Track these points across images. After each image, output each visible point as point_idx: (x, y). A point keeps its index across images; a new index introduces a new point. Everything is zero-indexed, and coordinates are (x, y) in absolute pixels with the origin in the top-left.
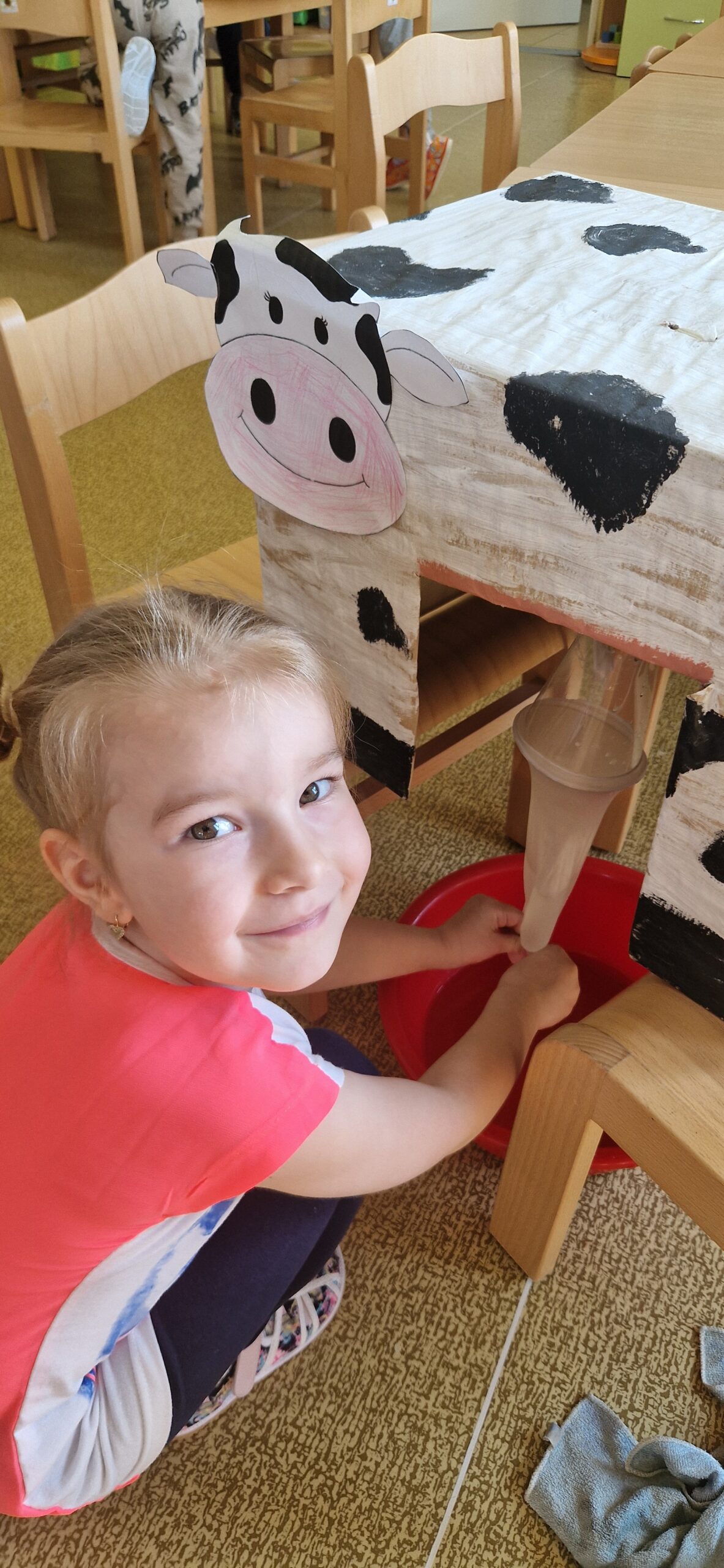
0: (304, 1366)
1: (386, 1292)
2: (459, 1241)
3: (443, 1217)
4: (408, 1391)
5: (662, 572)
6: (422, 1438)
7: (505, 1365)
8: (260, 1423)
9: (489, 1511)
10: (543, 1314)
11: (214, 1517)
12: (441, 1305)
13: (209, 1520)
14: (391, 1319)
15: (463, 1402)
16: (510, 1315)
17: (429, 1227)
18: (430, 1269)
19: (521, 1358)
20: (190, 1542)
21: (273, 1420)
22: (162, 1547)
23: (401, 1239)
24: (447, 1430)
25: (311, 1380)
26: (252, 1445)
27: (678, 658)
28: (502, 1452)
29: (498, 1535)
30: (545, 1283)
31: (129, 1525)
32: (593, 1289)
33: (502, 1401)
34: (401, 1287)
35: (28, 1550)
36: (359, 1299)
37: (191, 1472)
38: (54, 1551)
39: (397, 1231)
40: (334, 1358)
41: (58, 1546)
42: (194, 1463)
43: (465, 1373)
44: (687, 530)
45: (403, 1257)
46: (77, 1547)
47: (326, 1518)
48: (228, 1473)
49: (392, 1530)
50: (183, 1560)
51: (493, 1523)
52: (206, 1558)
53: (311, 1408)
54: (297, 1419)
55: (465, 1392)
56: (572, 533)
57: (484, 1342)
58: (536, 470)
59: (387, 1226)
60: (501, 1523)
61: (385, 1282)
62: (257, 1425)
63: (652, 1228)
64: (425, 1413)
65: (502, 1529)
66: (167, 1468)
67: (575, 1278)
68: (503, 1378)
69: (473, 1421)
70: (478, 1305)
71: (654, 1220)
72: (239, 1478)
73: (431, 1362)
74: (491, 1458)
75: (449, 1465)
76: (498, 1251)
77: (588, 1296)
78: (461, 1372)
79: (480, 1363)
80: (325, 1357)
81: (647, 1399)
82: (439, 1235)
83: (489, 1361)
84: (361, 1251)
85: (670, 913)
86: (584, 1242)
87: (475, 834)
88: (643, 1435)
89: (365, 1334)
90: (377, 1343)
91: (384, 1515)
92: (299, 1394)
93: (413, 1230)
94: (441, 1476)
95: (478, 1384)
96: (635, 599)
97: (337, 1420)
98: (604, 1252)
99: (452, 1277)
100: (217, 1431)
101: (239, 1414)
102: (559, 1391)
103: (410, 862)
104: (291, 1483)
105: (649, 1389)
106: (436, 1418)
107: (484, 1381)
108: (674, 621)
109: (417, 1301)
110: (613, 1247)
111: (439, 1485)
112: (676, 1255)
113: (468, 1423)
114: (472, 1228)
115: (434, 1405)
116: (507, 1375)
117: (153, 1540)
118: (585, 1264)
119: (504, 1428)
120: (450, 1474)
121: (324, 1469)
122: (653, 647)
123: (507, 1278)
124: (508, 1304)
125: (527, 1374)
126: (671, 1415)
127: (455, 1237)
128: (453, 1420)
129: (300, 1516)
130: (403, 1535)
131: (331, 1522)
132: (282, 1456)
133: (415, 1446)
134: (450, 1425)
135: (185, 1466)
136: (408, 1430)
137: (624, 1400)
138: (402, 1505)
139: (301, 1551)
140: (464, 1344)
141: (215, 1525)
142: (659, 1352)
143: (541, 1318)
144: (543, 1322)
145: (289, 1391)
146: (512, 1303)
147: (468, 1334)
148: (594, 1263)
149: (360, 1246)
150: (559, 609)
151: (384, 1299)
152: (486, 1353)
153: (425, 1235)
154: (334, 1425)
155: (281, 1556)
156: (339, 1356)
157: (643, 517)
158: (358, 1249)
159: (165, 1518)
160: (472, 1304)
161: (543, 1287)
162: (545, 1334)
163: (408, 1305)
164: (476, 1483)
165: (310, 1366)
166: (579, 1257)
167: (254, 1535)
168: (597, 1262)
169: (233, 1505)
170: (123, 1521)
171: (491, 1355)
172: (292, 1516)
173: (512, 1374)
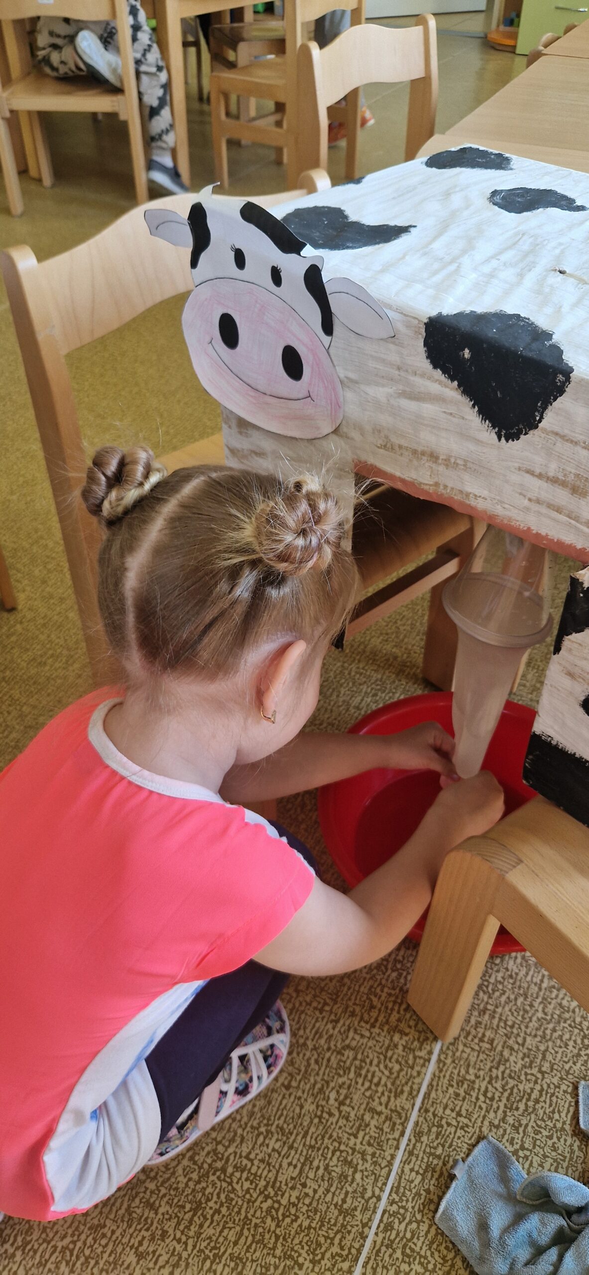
0: (256, 1109)
1: (323, 1050)
2: (383, 1009)
3: (370, 989)
4: (340, 1131)
5: (551, 474)
6: (351, 1170)
7: (419, 1111)
8: (220, 1156)
9: (406, 1230)
10: (450, 1069)
11: (182, 1233)
12: (368, 1061)
13: (178, 1235)
14: (327, 1072)
15: (385, 1142)
16: (424, 1070)
17: (358, 998)
18: (359, 1032)
19: (432, 1106)
20: (163, 1252)
21: (231, 1154)
22: (140, 1256)
23: (336, 1007)
24: (371, 1164)
25: (262, 1122)
26: (214, 1174)
27: (563, 543)
28: (417, 1182)
29: (412, 1250)
30: (453, 1044)
31: (114, 1238)
32: (491, 1050)
33: (416, 1141)
34: (335, 1045)
35: (33, 1257)
36: (301, 1055)
37: (164, 1195)
38: (53, 1259)
39: (331, 999)
40: (281, 1103)
41: (57, 1254)
42: (166, 1188)
43: (386, 1117)
44: (572, 442)
45: (337, 1021)
46: (71, 1255)
47: (274, 1235)
48: (194, 1196)
49: (326, 1245)
50: (157, 1267)
51: (409, 1241)
52: (176, 1265)
53: (262, 1145)
54: (250, 1153)
55: (386, 1133)
56: (478, 442)
57: (402, 1092)
58: (450, 391)
59: (324, 995)
60: (415, 1240)
61: (322, 1041)
62: (218, 1158)
63: (540, 999)
64: (354, 1150)
65: (415, 1245)
66: (145, 1192)
67: (476, 1041)
68: (418, 1122)
69: (393, 1157)
70: (397, 1061)
71: (541, 994)
72: (203, 1201)
73: (359, 1108)
74: (408, 1187)
75: (373, 1192)
76: (414, 1017)
77: (487, 1055)
78: (383, 1117)
79: (399, 1109)
80: (273, 1103)
81: (535, 1140)
82: (366, 1004)
83: (406, 1107)
84: (303, 1016)
85: (556, 747)
86: (484, 1011)
87: (397, 675)
88: (531, 1170)
89: (306, 1084)
90: (316, 1091)
91: (320, 1232)
92: (252, 1133)
93: (345, 999)
94: (367, 1201)
95: (397, 1126)
96: (529, 495)
97: (283, 1153)
98: (500, 1019)
99: (377, 1038)
100: (185, 1162)
101: (203, 1149)
102: (463, 1133)
103: (345, 698)
104: (245, 1205)
105: (537, 1133)
106: (363, 1154)
107: (402, 1124)
108: (560, 513)
109: (348, 1057)
110: (508, 1015)
111: (365, 1209)
112: (559, 1022)
113: (389, 1158)
114: (393, 999)
115: (361, 1143)
116: (421, 1119)
117: (134, 1250)
118: (485, 1029)
119: (419, 1162)
120: (374, 1200)
121: (272, 1193)
122: (544, 534)
123: (421, 1040)
124: (422, 1061)
125: (437, 1119)
126: (554, 1154)
127: (379, 1006)
128: (377, 1155)
129: (252, 1232)
130: (335, 1249)
131: (277, 1237)
132: (237, 1183)
133: (346, 1177)
134: (375, 1159)
135: (159, 1191)
136: (340, 1163)
137: (516, 1140)
138: (335, 1225)
139: (253, 1261)
140: (386, 1094)
141: (184, 1239)
142: (545, 1102)
143: (449, 1073)
144: (450, 1076)
145: (244, 1130)
146: (425, 1060)
147: (389, 1085)
148: (493, 1028)
149: (303, 1012)
150: (468, 502)
151: (321, 1056)
152: (404, 1101)
153: (355, 1004)
154: (280, 1159)
155: (237, 1265)
156: (284, 1102)
157: (536, 430)
158: (300, 1014)
159: (143, 1233)
160: (393, 1060)
161: (451, 1047)
162: (452, 1086)
163: (340, 1060)
164: (394, 1208)
165: (261, 1109)
166: (480, 1023)
167: (215, 1248)
168: (495, 1027)
169: (198, 1222)
170: (109, 1235)
171: (408, 1103)
172: (246, 1232)
173: (425, 1118)
